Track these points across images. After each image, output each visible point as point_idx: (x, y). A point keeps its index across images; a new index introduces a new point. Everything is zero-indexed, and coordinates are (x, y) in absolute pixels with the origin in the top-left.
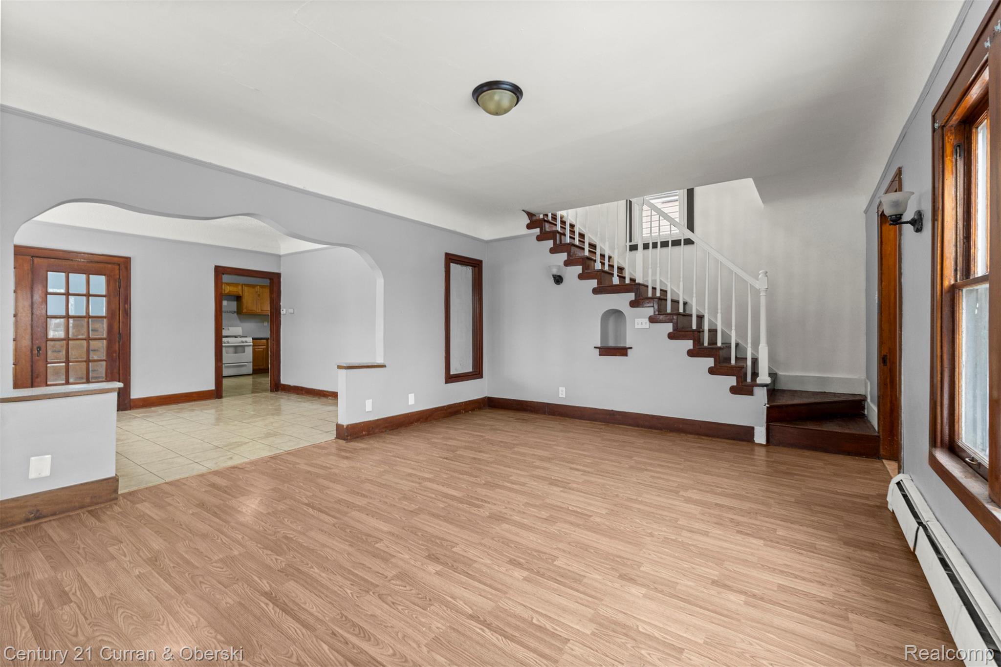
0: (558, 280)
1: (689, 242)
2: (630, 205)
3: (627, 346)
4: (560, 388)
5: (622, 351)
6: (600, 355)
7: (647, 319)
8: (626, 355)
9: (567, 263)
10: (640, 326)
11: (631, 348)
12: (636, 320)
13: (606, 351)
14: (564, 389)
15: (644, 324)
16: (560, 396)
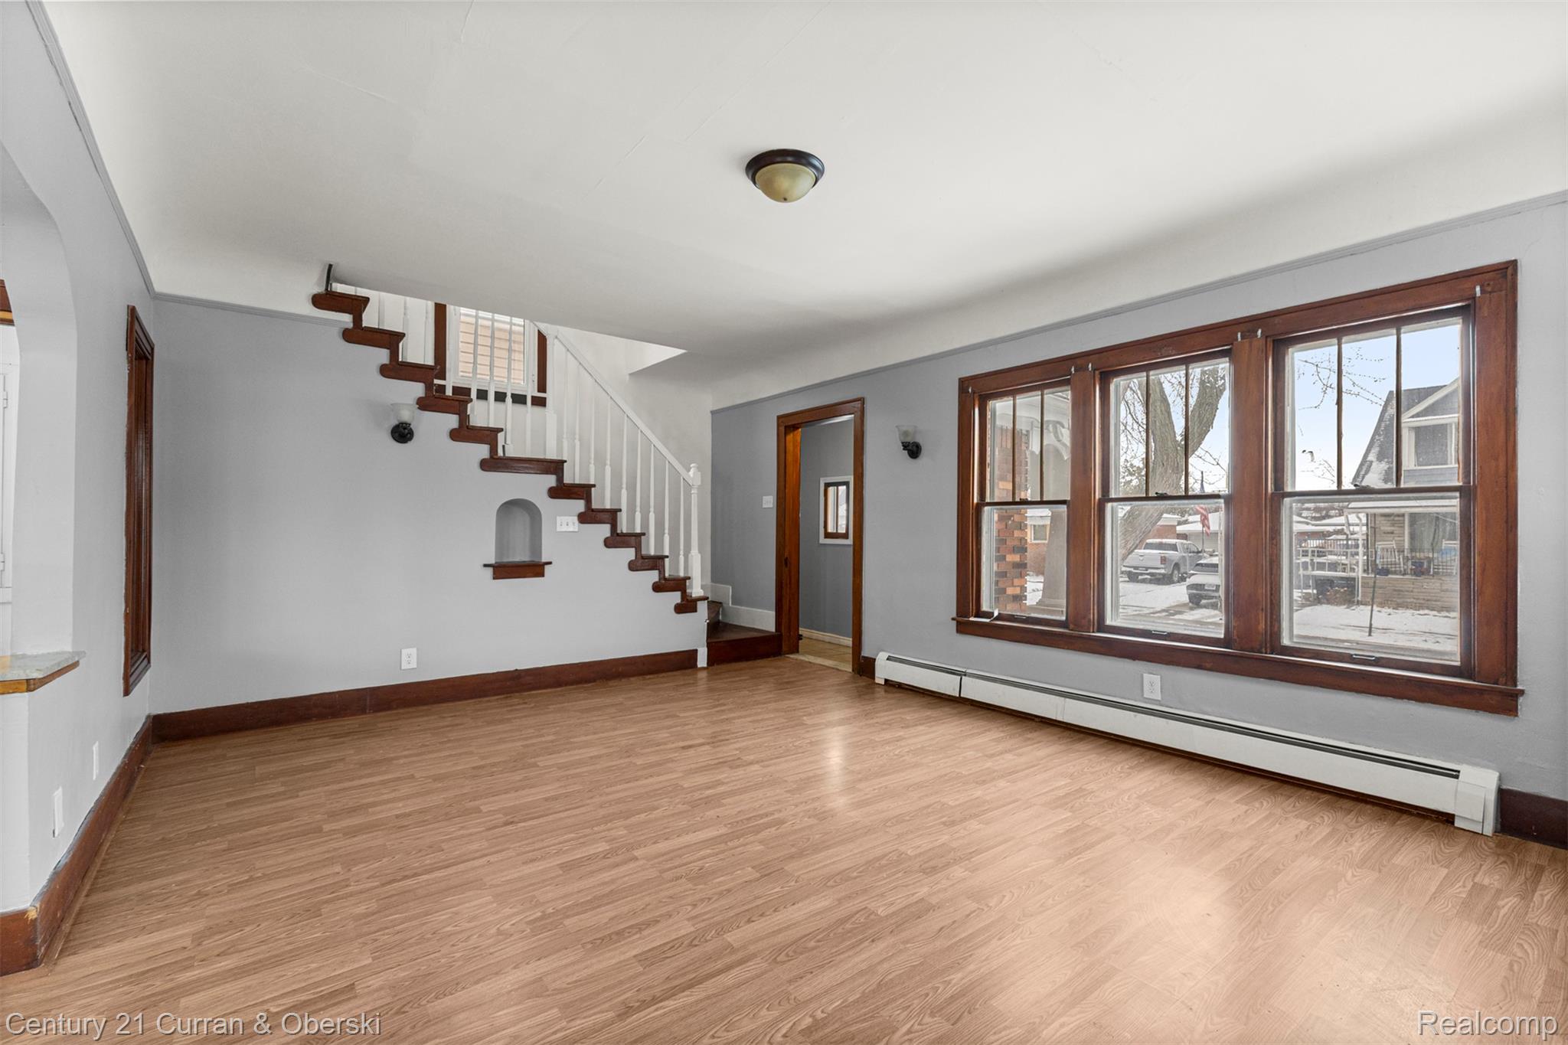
0: (402, 433)
1: (540, 402)
2: (440, 311)
3: (544, 560)
4: (405, 652)
5: (535, 569)
6: (494, 578)
7: (576, 518)
8: (542, 575)
9: (424, 404)
10: (564, 528)
11: (550, 563)
12: (558, 517)
13: (503, 570)
14: (413, 651)
15: (570, 524)
16: (405, 666)
